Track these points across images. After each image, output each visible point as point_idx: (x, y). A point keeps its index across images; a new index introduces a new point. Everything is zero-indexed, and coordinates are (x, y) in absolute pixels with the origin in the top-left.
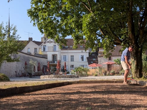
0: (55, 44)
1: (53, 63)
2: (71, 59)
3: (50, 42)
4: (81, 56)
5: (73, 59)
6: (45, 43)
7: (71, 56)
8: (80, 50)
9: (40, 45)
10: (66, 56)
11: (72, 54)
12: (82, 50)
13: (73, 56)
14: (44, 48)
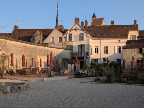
0: (82, 32)
1: (80, 56)
2: (105, 50)
3: (76, 29)
4: (118, 46)
5: (107, 50)
6: (71, 31)
7: (105, 47)
8: (117, 39)
9: (65, 33)
10: (98, 47)
11: (106, 45)
12: (118, 39)
13: (107, 47)
14: (70, 37)
